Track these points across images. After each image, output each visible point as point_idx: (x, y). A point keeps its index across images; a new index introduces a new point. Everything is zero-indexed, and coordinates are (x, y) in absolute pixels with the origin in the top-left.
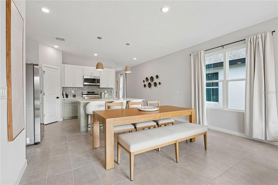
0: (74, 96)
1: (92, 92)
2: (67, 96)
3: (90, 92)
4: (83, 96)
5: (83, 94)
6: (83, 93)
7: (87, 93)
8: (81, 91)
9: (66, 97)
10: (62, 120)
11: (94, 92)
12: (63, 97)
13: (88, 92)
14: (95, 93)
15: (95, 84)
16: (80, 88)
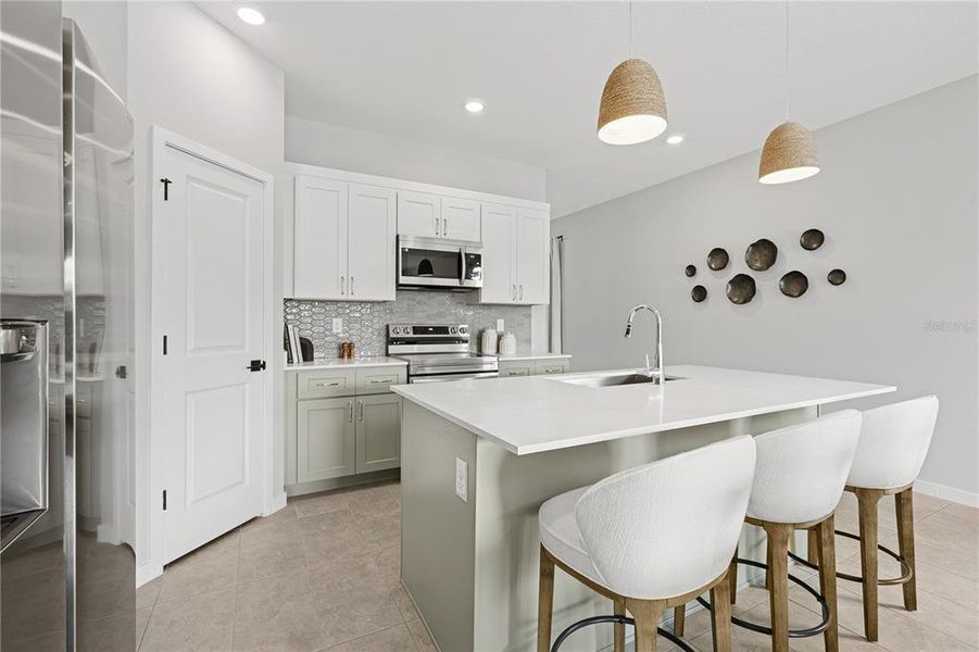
0: (346, 351)
1: (438, 330)
2: (307, 351)
3: (424, 330)
4: (393, 349)
5: (390, 341)
6: (392, 335)
7: (411, 335)
8: (379, 325)
9: (305, 359)
10: (281, 502)
11: (444, 330)
12: (290, 360)
13: (416, 330)
14: (451, 335)
15: (454, 282)
16: (372, 302)
